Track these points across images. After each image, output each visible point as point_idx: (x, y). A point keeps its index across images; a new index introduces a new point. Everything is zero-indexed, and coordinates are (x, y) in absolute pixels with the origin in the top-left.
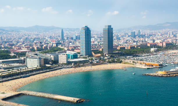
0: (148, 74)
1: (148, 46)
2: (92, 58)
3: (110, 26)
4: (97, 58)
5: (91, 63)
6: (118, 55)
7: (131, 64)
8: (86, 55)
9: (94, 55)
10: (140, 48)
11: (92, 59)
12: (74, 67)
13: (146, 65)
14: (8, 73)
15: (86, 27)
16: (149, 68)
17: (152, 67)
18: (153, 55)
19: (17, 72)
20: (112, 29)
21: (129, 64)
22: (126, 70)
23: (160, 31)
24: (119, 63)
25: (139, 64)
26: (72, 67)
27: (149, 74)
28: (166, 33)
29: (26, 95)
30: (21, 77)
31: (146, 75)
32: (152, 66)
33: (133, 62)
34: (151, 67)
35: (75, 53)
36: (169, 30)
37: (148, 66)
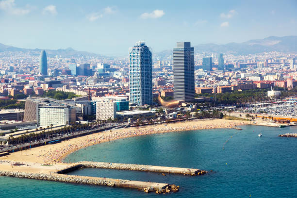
0: (289, 134)
1: (258, 88)
2: (162, 109)
3: (187, 44)
4: (172, 109)
5: (163, 118)
6: (208, 105)
7: (245, 120)
8: (143, 105)
9: (164, 102)
10: (241, 90)
11: (162, 111)
12: (133, 126)
13: (275, 121)
14: (20, 136)
15: (142, 45)
16: (285, 126)
17: (290, 124)
18: (276, 103)
19: (35, 133)
20: (193, 49)
21: (238, 119)
22: (241, 130)
23: (257, 56)
24: (218, 118)
25: (261, 118)
26: (129, 126)
27: (291, 135)
28: (274, 61)
29: (91, 167)
30: (48, 143)
31: (286, 136)
32: (289, 122)
33: (248, 116)
34: (286, 124)
35: (122, 100)
36: (278, 54)
37: (280, 122)
